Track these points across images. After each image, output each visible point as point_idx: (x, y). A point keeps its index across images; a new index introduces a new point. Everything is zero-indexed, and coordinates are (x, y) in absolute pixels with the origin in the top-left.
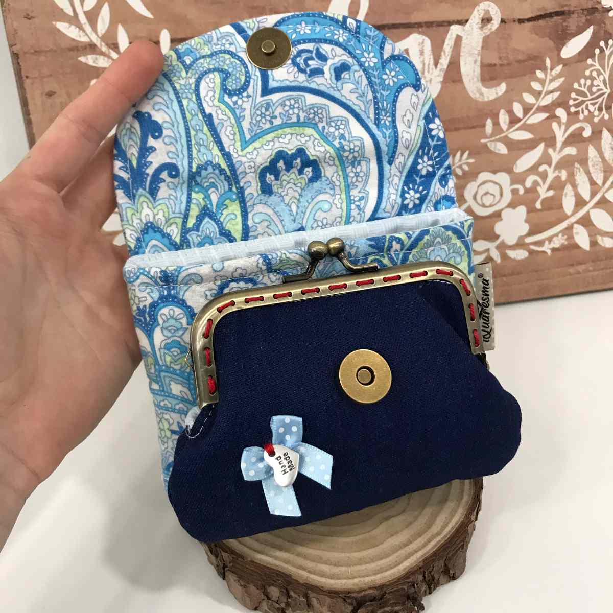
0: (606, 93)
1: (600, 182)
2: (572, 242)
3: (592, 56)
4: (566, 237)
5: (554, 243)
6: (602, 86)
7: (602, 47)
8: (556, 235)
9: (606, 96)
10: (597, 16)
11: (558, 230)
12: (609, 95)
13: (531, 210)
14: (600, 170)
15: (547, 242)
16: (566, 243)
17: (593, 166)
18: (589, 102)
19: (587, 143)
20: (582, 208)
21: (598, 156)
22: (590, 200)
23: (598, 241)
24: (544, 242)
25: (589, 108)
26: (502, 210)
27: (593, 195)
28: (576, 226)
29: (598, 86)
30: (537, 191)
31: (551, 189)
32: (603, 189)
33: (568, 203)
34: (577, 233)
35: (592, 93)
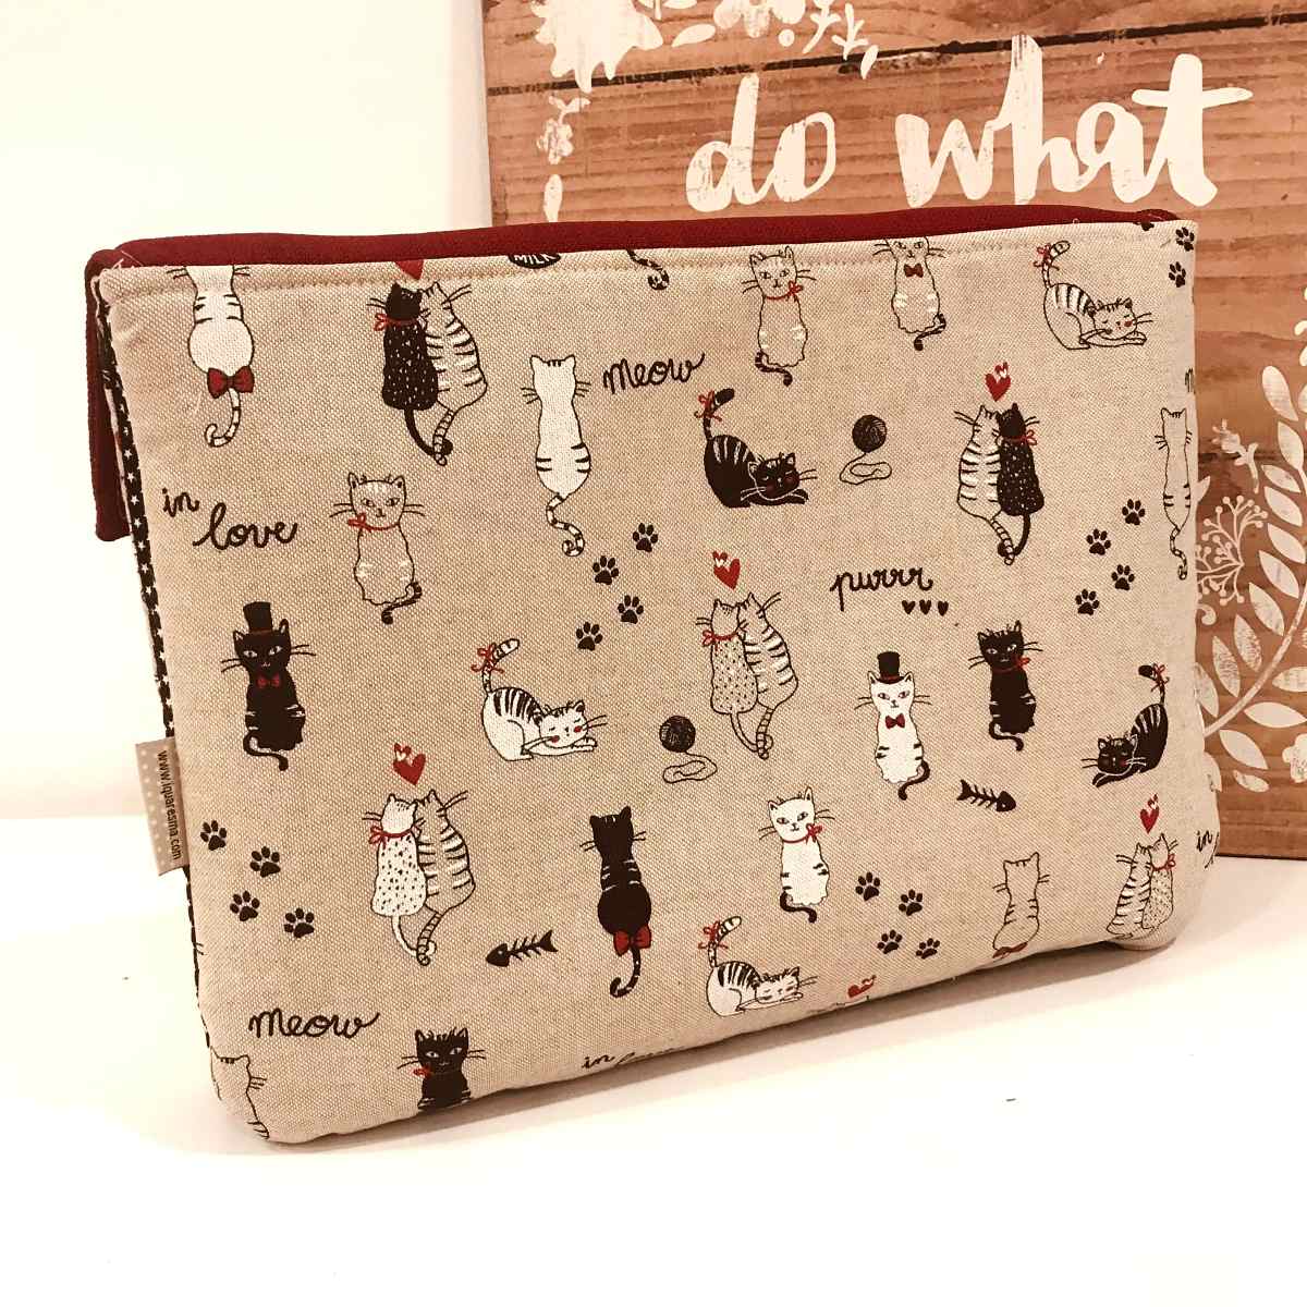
0: (1236, 566)
1: (1235, 690)
3: (1212, 516)
6: (1230, 557)
7: (1227, 505)
9: (1238, 570)
10: (1215, 462)
12: (1242, 569)
14: (1235, 674)
17: (1222, 667)
18: (1209, 577)
19: (1211, 632)
21: (1230, 654)
22: (1219, 717)
23: (1237, 779)
25: (1211, 585)
27: (1223, 710)
29: (1223, 555)
32: (1240, 703)
35: (1214, 566)
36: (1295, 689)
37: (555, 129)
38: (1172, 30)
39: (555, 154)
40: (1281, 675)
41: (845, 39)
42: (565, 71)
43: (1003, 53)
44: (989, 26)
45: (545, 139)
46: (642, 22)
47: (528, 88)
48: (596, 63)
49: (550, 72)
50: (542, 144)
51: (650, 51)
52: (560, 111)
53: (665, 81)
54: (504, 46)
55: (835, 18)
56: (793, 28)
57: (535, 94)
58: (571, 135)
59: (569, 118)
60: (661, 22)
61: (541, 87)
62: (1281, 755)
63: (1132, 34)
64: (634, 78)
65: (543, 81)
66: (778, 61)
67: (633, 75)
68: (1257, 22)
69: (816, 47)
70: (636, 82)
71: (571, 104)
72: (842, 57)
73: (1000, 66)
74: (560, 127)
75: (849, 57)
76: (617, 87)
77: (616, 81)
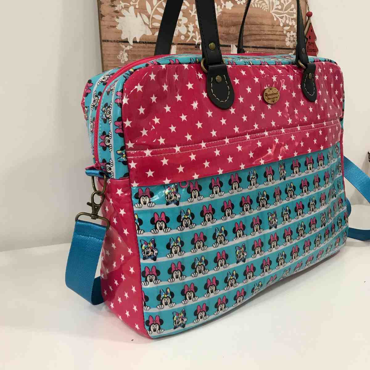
37: (123, 54)
38: (260, 47)
39: (123, 61)
41: (196, 40)
42: (125, 38)
43: (229, 48)
44: (226, 41)
45: (120, 56)
46: (146, 28)
47: (114, 41)
48: (134, 37)
49: (121, 38)
50: (119, 57)
51: (148, 36)
52: (124, 49)
53: (153, 44)
54: (107, 29)
55: (194, 34)
56: (184, 35)
57: (116, 43)
58: (127, 56)
59: (126, 51)
60: (151, 29)
61: (119, 41)
63: (253, 47)
64: (144, 42)
65: (119, 40)
66: (181, 43)
67: (144, 41)
68: (274, 48)
69: (190, 40)
70: (145, 43)
71: (127, 47)
72: (195, 44)
73: (229, 51)
74: (124, 53)
75: (197, 44)
76: (140, 44)
77: (140, 42)
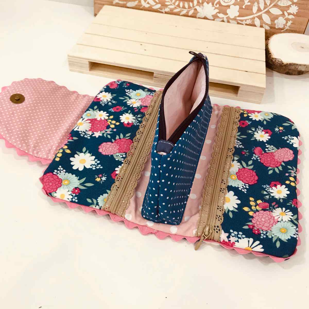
1: (268, 4)
2: (253, 23)
4: (251, 21)
5: (247, 22)
8: (248, 19)
11: (249, 18)
13: (241, 8)
15: (244, 21)
16: (251, 23)
20: (260, 12)
22: (263, 10)
23: (263, 26)
24: (243, 21)
26: (230, 5)
27: (265, 8)
28: (256, 18)
30: (244, 2)
31: (250, 2)
32: (269, 7)
33: (255, 9)
34: (256, 21)
36: (282, 5)
40: (280, 1)
62: (274, 21)
